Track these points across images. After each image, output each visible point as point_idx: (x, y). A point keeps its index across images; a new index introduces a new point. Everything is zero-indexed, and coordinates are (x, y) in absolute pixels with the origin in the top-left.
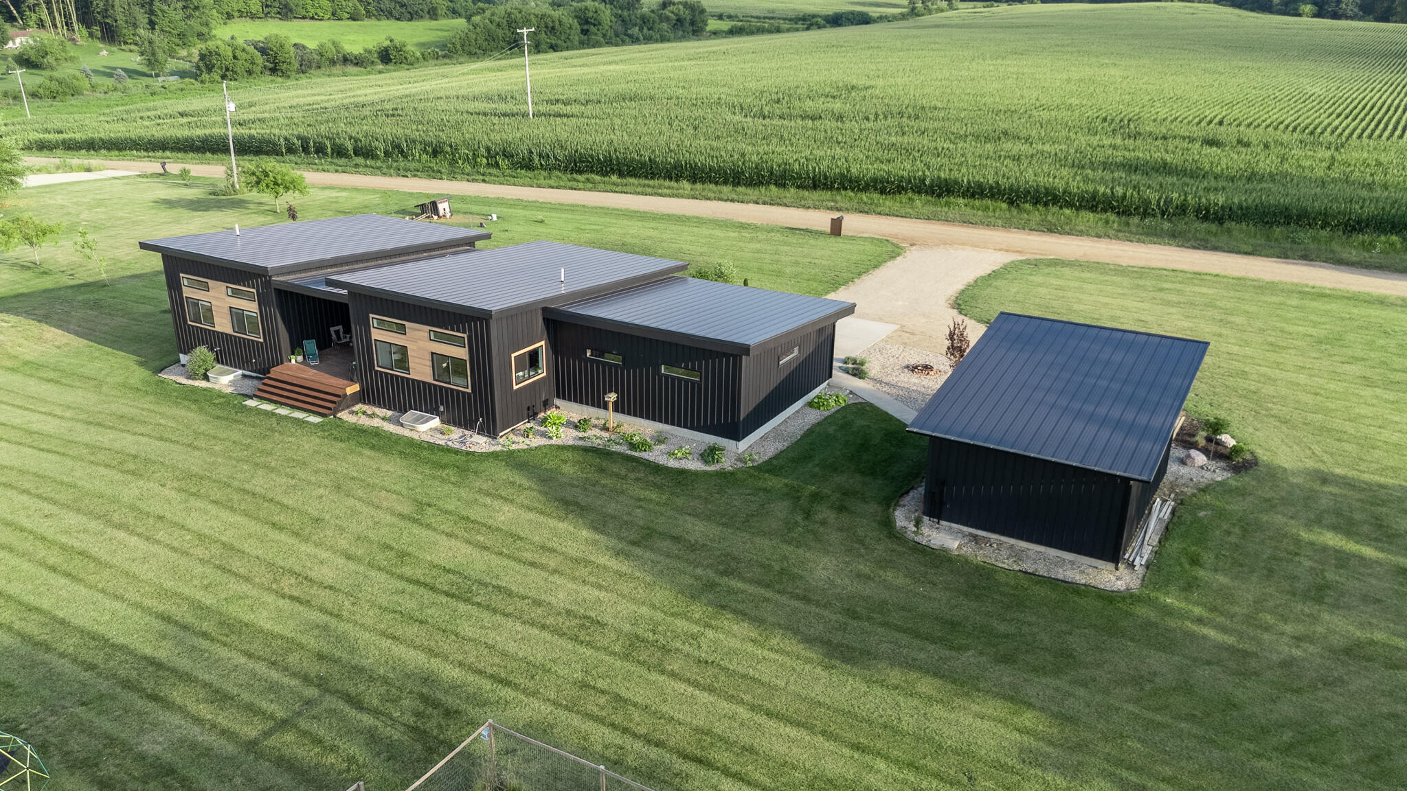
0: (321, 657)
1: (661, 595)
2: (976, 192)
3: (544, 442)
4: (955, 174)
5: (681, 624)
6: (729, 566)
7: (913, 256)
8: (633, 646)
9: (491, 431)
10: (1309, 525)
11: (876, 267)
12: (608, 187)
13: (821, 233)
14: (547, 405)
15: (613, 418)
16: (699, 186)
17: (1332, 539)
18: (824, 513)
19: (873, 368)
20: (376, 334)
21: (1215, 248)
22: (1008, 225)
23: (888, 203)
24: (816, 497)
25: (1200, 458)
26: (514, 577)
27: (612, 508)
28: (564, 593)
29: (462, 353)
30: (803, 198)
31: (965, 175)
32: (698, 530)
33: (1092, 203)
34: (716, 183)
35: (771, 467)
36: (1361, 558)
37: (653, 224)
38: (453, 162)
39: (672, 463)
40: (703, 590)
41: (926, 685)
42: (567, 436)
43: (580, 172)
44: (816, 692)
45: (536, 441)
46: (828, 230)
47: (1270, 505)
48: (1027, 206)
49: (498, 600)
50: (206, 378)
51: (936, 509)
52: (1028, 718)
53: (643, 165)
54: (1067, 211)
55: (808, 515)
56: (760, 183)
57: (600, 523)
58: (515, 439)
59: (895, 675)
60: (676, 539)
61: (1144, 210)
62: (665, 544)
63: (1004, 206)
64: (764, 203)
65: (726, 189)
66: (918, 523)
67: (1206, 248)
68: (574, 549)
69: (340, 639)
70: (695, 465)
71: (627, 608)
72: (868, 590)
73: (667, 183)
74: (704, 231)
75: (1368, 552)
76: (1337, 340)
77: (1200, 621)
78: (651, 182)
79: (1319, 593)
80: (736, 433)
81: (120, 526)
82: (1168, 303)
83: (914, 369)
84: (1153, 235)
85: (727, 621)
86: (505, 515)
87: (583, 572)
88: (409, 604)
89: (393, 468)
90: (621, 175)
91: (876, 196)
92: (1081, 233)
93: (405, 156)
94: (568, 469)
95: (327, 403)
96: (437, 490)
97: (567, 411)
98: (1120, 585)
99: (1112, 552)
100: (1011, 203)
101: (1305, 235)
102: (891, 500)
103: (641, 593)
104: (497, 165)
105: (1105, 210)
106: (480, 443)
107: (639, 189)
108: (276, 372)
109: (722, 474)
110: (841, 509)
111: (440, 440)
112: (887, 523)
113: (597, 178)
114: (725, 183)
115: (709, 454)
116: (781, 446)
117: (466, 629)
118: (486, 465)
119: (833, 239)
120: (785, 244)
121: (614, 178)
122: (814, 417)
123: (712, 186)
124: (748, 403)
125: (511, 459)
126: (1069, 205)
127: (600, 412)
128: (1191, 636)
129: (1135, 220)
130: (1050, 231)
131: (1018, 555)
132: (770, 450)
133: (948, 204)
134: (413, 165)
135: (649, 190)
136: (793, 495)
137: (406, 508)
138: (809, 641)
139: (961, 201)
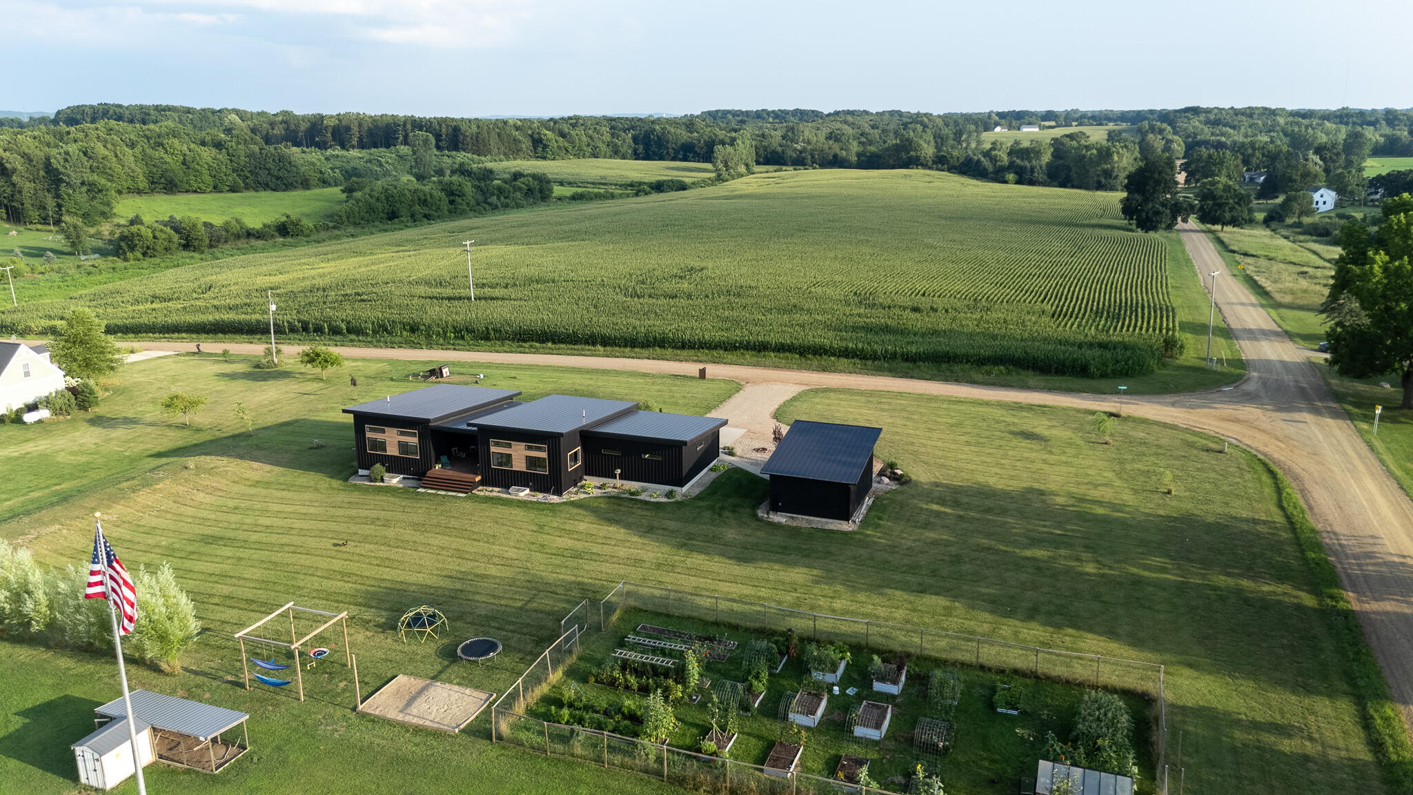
0: (528, 581)
1: (666, 549)
2: (781, 348)
3: (586, 496)
4: (767, 338)
5: (676, 558)
6: (690, 536)
7: (748, 389)
8: (659, 566)
9: (559, 493)
10: (927, 503)
11: (729, 397)
12: (547, 351)
13: (694, 378)
14: (581, 479)
15: (618, 482)
16: (608, 348)
17: (935, 507)
18: (727, 514)
19: (738, 451)
20: (493, 449)
21: (912, 377)
22: (800, 368)
23: (730, 356)
24: (722, 508)
25: (886, 480)
26: (596, 549)
27: (630, 520)
28: (622, 552)
29: (544, 455)
30: (677, 355)
31: (773, 338)
32: (672, 525)
33: (846, 353)
34: (620, 346)
35: (699, 497)
36: (945, 513)
37: (588, 376)
38: (429, 336)
39: (652, 500)
40: (682, 546)
41: (777, 567)
42: (597, 492)
43: (525, 341)
44: (736, 572)
45: (583, 496)
46: (698, 375)
47: (913, 497)
48: (810, 356)
49: (594, 557)
50: (382, 480)
51: (775, 508)
52: (815, 572)
53: (569, 335)
54: (833, 358)
55: (720, 515)
56: (648, 346)
57: (628, 526)
58: (571, 495)
59: (765, 565)
60: (663, 529)
61: (874, 357)
62: (660, 532)
63: (797, 356)
64: (653, 359)
65: (628, 350)
66: (768, 514)
67: (907, 377)
68: (620, 537)
69: (534, 575)
70: (664, 500)
71: (650, 554)
72: (750, 539)
73: (587, 347)
74: (622, 379)
75: (948, 510)
76: (959, 425)
77: (879, 538)
78: (576, 347)
79: (927, 526)
80: (682, 486)
81: (397, 547)
82: (883, 410)
83: (757, 450)
84: (879, 371)
85: (695, 555)
86: (582, 527)
87: (628, 544)
88: (557, 562)
89: (517, 513)
90: (554, 342)
91: (722, 352)
92: (841, 371)
93: (390, 333)
94: (602, 506)
95: (467, 487)
96: (544, 520)
97: (591, 482)
98: (850, 529)
99: (846, 517)
100: (801, 354)
101: (957, 368)
102: (755, 506)
103: (656, 550)
104: (463, 338)
105: (853, 357)
106: (555, 499)
107: (568, 352)
108: (429, 473)
109: (677, 503)
110: (734, 512)
111: (534, 499)
112: (755, 516)
113: (538, 345)
114: (626, 346)
115: (670, 494)
116: (701, 489)
117: (586, 567)
118: (561, 509)
119: (701, 381)
120: (675, 385)
121: (550, 344)
122: (714, 475)
123: (617, 348)
124: (687, 466)
125: (573, 504)
126: (834, 355)
127: (614, 481)
128: (876, 543)
129: (870, 363)
130: (824, 371)
131: (810, 522)
132: (697, 491)
133: (764, 356)
134: (397, 339)
135: (576, 352)
136: (711, 508)
137: (535, 528)
138: (730, 558)
139: (772, 354)
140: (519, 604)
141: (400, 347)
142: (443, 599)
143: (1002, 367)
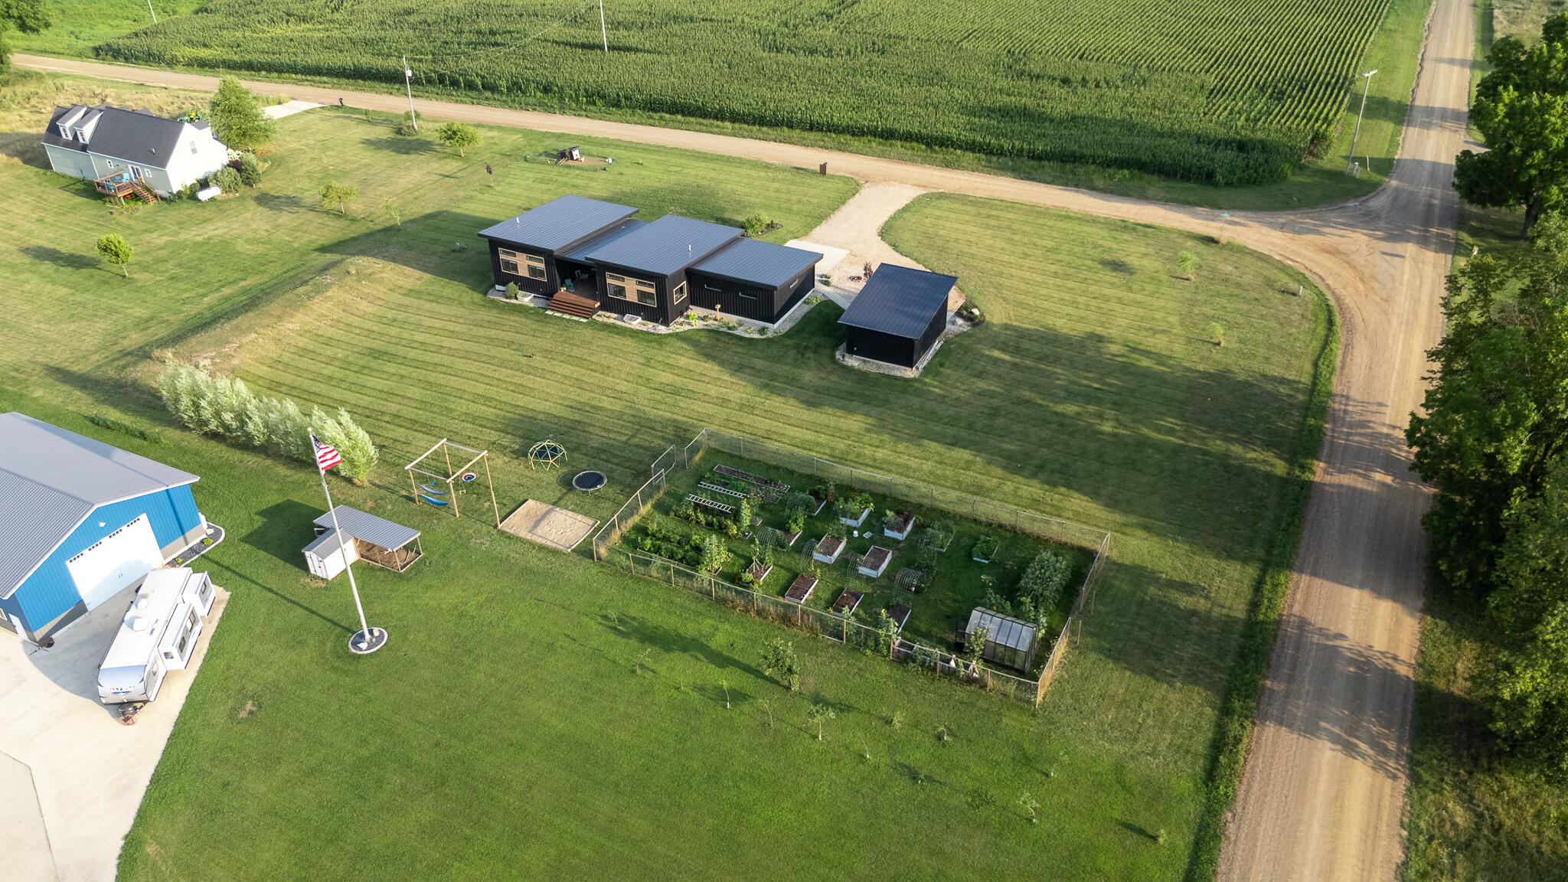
0: (634, 416)
1: (750, 389)
2: (908, 137)
3: (690, 327)
4: (897, 126)
5: (758, 399)
6: (773, 377)
7: (866, 191)
8: (742, 407)
9: (666, 323)
10: (990, 350)
11: (843, 203)
13: (814, 172)
14: (687, 308)
15: (719, 315)
17: (997, 354)
18: (809, 354)
19: (834, 281)
20: (609, 281)
21: (1033, 179)
22: (925, 161)
23: (856, 143)
24: (806, 348)
25: (960, 321)
26: (693, 385)
27: (725, 357)
28: (713, 391)
29: (653, 291)
30: (804, 139)
31: (902, 126)
32: (760, 363)
33: (972, 147)
34: (748, 124)
35: (788, 335)
36: (1003, 360)
39: (747, 336)
40: (766, 386)
41: (839, 413)
42: (698, 324)
44: (804, 417)
45: (686, 327)
46: (818, 169)
47: (979, 341)
48: (937, 148)
49: (690, 394)
50: (516, 298)
51: (850, 351)
52: (870, 420)
54: (959, 152)
55: (803, 355)
56: (777, 125)
57: (722, 363)
58: (677, 326)
59: (830, 411)
60: (752, 368)
61: (1001, 153)
62: (748, 370)
63: (924, 147)
64: (780, 142)
65: (756, 128)
66: (843, 356)
67: (1028, 179)
68: (714, 374)
69: (639, 410)
70: (756, 336)
71: (738, 395)
72: (824, 383)
73: (716, 123)
75: (1007, 357)
77: (935, 387)
78: (705, 121)
79: (981, 375)
80: (774, 323)
83: (853, 279)
84: (1002, 170)
85: (774, 397)
86: (683, 361)
87: (719, 383)
88: (659, 398)
89: (629, 343)
90: (684, 115)
91: (849, 137)
92: (964, 168)
93: (524, 93)
94: (703, 340)
95: (588, 312)
96: (652, 352)
97: (695, 311)
98: (912, 376)
99: (910, 363)
100: (927, 144)
101: (1081, 170)
102: (835, 348)
103: (742, 390)
104: (594, 103)
105: (979, 152)
106: (662, 329)
107: (697, 127)
108: (556, 296)
109: (768, 340)
110: (815, 352)
111: (644, 329)
112: (833, 357)
113: (667, 116)
114: (754, 124)
115: (762, 331)
116: (792, 324)
117: (682, 405)
118: (668, 340)
119: (821, 178)
120: (794, 183)
121: (679, 117)
122: (806, 308)
123: (745, 126)
124: (777, 307)
125: (677, 336)
126: (960, 147)
127: (712, 312)
128: (930, 392)
129: (995, 159)
130: (947, 166)
131: (879, 367)
132: (788, 327)
133: (891, 145)
136: (797, 347)
137: (642, 360)
138: (802, 402)
139: (899, 143)
140: (624, 438)
141: (534, 110)
142: (565, 429)
143: (1126, 171)
